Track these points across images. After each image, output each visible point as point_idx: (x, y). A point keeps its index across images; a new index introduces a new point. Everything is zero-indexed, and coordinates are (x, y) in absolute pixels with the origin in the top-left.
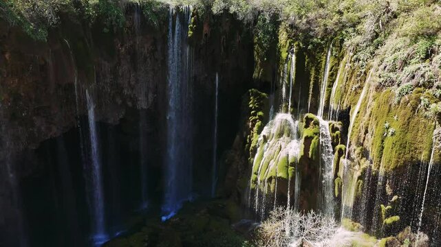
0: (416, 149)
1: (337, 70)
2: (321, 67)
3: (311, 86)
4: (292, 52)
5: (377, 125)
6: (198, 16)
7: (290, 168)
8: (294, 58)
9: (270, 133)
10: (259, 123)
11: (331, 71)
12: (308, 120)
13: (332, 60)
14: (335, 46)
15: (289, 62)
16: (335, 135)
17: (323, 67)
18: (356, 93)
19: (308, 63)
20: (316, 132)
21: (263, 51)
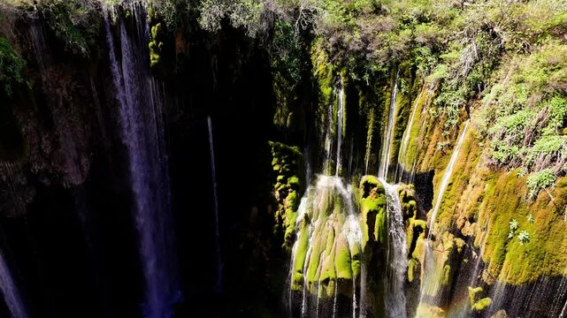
0: (558, 261)
1: (407, 115)
2: (383, 110)
3: (370, 137)
4: (339, 86)
5: (495, 219)
6: (164, 24)
7: (354, 263)
8: (342, 95)
9: (312, 208)
10: (292, 194)
11: (399, 115)
12: (368, 187)
13: (399, 99)
14: (404, 76)
15: (335, 102)
16: (408, 205)
17: (387, 109)
18: (444, 154)
19: (364, 102)
20: (380, 203)
21: (291, 85)
